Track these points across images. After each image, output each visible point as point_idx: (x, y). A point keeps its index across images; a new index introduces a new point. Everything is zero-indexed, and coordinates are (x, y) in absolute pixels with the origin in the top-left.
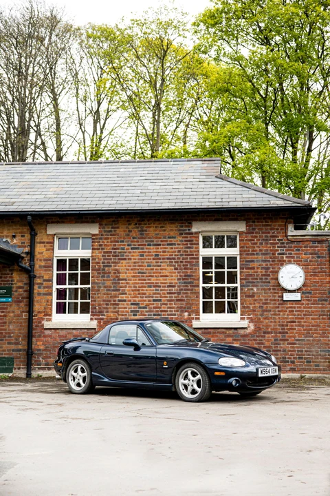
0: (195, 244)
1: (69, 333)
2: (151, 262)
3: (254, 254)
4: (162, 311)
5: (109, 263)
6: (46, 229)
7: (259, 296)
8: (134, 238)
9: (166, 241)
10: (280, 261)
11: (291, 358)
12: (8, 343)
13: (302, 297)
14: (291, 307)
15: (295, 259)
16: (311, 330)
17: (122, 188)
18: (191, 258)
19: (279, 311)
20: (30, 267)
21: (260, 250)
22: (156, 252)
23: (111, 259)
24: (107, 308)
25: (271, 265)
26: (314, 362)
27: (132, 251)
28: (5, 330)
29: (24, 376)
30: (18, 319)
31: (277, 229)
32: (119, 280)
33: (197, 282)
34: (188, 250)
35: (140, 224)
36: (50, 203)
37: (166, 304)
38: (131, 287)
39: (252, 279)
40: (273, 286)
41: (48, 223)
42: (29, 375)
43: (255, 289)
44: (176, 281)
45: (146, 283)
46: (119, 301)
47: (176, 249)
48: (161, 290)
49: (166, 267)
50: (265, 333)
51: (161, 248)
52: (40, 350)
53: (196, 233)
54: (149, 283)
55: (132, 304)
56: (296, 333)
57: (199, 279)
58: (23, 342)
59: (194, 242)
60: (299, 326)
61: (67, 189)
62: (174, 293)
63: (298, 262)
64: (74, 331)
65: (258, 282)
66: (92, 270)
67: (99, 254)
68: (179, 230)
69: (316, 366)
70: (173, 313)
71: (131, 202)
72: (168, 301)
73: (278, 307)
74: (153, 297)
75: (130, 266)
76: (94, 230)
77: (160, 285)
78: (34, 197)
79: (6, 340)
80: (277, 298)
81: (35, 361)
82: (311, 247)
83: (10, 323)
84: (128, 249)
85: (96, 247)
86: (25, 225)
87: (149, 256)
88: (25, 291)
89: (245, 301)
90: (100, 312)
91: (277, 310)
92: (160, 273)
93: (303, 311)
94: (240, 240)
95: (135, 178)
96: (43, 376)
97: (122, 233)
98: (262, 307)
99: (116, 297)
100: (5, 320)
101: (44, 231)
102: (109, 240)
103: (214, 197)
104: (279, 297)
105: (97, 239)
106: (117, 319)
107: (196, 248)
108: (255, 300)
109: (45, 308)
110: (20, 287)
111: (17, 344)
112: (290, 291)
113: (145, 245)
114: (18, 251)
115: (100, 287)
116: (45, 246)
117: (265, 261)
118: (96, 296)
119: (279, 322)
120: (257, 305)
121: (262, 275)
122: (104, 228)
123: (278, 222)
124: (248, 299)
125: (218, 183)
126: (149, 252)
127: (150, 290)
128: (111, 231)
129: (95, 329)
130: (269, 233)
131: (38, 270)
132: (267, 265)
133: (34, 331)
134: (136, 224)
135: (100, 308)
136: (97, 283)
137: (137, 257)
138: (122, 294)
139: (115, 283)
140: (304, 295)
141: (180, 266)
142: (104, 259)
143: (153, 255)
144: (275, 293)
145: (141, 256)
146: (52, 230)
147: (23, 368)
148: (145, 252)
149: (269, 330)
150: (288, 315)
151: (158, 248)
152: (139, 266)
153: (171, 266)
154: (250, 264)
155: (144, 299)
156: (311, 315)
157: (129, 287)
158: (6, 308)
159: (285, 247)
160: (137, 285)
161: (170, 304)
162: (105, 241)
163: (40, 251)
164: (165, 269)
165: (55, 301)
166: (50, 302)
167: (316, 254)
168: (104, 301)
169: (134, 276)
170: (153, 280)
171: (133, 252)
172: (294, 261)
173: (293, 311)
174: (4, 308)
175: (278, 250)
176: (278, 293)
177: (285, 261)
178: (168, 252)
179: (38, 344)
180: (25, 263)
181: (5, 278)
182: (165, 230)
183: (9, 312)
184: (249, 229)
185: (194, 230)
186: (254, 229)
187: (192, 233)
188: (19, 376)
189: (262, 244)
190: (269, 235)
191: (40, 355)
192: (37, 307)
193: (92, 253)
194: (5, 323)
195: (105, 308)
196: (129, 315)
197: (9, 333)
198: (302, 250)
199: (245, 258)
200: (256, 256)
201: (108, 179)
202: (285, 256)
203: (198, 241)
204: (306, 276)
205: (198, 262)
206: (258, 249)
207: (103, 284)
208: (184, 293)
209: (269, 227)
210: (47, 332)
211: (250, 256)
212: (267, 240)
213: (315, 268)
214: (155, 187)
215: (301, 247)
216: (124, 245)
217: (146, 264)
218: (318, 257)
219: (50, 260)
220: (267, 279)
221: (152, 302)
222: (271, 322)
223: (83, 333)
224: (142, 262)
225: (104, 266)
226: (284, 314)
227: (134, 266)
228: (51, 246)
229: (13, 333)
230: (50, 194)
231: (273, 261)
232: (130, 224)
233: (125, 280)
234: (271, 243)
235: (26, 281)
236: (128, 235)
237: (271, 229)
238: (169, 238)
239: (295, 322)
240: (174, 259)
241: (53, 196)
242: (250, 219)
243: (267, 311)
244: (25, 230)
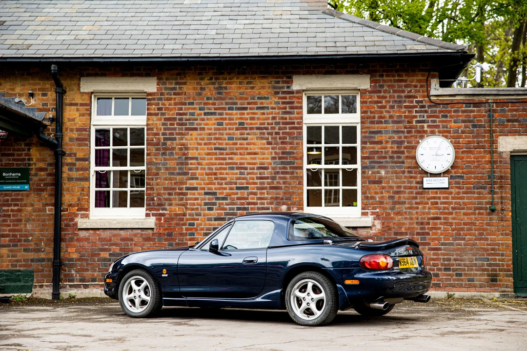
0: (297, 108)
1: (114, 236)
2: (234, 134)
3: (381, 122)
4: (249, 204)
5: (172, 134)
6: (79, 85)
7: (389, 182)
8: (208, 99)
9: (256, 103)
10: (419, 132)
11: (433, 270)
12: (25, 250)
13: (449, 183)
14: (434, 198)
15: (441, 129)
16: (462, 229)
17: (188, 27)
18: (290, 128)
19: (416, 203)
20: (57, 139)
21: (391, 117)
22: (241, 118)
23: (175, 129)
24: (170, 200)
25: (405, 137)
26: (466, 275)
27: (206, 117)
28: (21, 231)
29: (49, 297)
30: (39, 216)
31: (416, 86)
32: (187, 158)
33: (299, 161)
34: (287, 116)
35: (217, 79)
36: (85, 47)
37: (255, 194)
38: (204, 169)
39: (379, 158)
40: (409, 167)
41: (82, 75)
42: (56, 296)
43: (383, 172)
44: (270, 161)
45: (227, 164)
46: (188, 189)
47: (269, 114)
48: (248, 174)
49: (255, 141)
50: (396, 234)
51: (248, 114)
52: (72, 260)
53: (298, 92)
54: (230, 164)
55: (206, 194)
56: (441, 234)
57: (302, 158)
58: (47, 248)
59: (296, 105)
60: (445, 224)
61: (109, 28)
62: (267, 178)
63: (445, 133)
64: (122, 232)
65: (387, 162)
66: (148, 144)
67: (157, 122)
68: (274, 88)
69: (469, 280)
70: (266, 206)
71: (204, 46)
72: (258, 188)
73: (416, 198)
74: (236, 183)
75: (203, 139)
76: (150, 86)
77: (246, 166)
78: (59, 38)
79: (21, 245)
80: (414, 185)
81: (65, 275)
82: (463, 112)
83: (28, 220)
84: (201, 114)
85: (153, 112)
86: (48, 79)
87: (231, 124)
88: (49, 175)
89: (368, 188)
90: (159, 205)
91: (414, 201)
92: (247, 149)
93: (451, 203)
94: (362, 102)
95: (206, 14)
96: (77, 297)
97: (191, 91)
98: (392, 197)
99: (182, 183)
100: (19, 217)
101: (76, 88)
102: (173, 102)
103: (324, 40)
104: (417, 183)
105: (154, 99)
106: (184, 215)
107: (298, 113)
108: (383, 188)
109: (79, 200)
110: (41, 169)
111: (38, 250)
112: (433, 175)
113: (224, 109)
114: (38, 116)
115: (160, 169)
116: (77, 110)
117: (398, 132)
118: (154, 182)
119: (417, 219)
120: (386, 195)
121: (393, 152)
122: (164, 84)
123: (417, 76)
124: (373, 185)
125: (328, 21)
126: (230, 119)
127: (233, 174)
128: (175, 89)
129: (152, 229)
130: (403, 91)
131: (69, 146)
132: (400, 137)
133: (63, 233)
134: (211, 79)
135: (160, 199)
136: (156, 164)
137: (213, 127)
138: (192, 179)
139: (182, 164)
140: (453, 181)
141: (275, 139)
142: (165, 129)
143: (236, 124)
144: (411, 177)
145: (219, 124)
146: (88, 86)
147: (47, 286)
148: (225, 119)
149: (403, 230)
150: (429, 208)
151: (243, 114)
152: (216, 139)
153: (262, 139)
154: (376, 136)
155: (224, 186)
156: (463, 209)
157: (202, 169)
158: (21, 200)
159: (426, 112)
160: (214, 167)
161: (261, 194)
162: (167, 103)
163: (71, 117)
164: (254, 144)
165: (93, 189)
166: (86, 191)
167: (470, 121)
168: (165, 189)
169: (208, 154)
170: (237, 159)
171: (208, 119)
172: (439, 132)
173: (437, 203)
174: (18, 200)
175: (416, 117)
176: (415, 178)
177: (426, 132)
178: (258, 119)
179: (71, 252)
180: (49, 135)
181: (18, 155)
182: (252, 88)
183: (25, 205)
184: (375, 86)
185: (295, 87)
186: (382, 86)
187: (292, 92)
188: (42, 296)
189: (392, 107)
190: (403, 95)
191: (71, 266)
192: (67, 198)
193: (148, 120)
194: (20, 220)
195: (166, 199)
196: (202, 210)
197: (26, 236)
198: (451, 117)
199: (368, 128)
200: (384, 125)
201: (168, 14)
202: (426, 125)
203: (301, 103)
204: (456, 153)
205: (301, 133)
206: (387, 115)
207: (164, 164)
208: (281, 178)
209: (403, 84)
210: (82, 234)
211: (376, 125)
212: (400, 102)
213: (469, 142)
214: (237, 26)
215: (450, 112)
216: (195, 109)
217: (226, 137)
218: (474, 126)
219: (85, 130)
220: (399, 157)
221: (235, 191)
222: (406, 218)
223: (135, 235)
224: (220, 134)
225: (165, 139)
226: (424, 208)
227: (208, 139)
228: (87, 110)
229: (31, 235)
230: (83, 34)
231: (408, 132)
232: (202, 79)
233: (196, 159)
234: (406, 107)
235: (50, 160)
236: (200, 94)
237: (406, 86)
238: (259, 98)
239: (439, 218)
240: (266, 129)
241: (88, 37)
242: (376, 71)
243: (399, 203)
244: (47, 86)
